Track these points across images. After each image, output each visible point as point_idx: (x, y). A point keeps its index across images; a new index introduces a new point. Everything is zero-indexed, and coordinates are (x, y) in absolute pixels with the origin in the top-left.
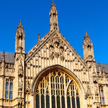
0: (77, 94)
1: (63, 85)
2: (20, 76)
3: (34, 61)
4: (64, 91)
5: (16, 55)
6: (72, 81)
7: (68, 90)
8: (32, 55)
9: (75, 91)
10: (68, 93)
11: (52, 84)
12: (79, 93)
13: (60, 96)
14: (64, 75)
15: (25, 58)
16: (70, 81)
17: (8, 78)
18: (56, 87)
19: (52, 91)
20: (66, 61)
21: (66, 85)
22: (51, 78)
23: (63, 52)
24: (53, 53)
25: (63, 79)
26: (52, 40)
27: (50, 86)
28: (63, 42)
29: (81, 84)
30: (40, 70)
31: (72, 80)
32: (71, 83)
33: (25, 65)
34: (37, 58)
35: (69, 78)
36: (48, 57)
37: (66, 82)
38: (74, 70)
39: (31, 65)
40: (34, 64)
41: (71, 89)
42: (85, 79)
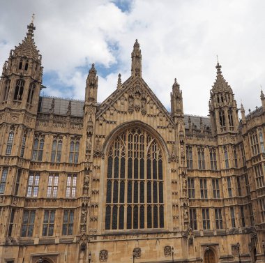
0: (160, 156)
1: (143, 145)
3: (108, 115)
4: (143, 153)
5: (86, 107)
6: (154, 141)
7: (149, 151)
8: (105, 108)
9: (158, 153)
10: (149, 156)
11: (129, 144)
12: (162, 155)
13: (139, 159)
14: (145, 133)
15: (97, 111)
16: (152, 140)
17: (73, 136)
18: (135, 147)
19: (129, 152)
20: (148, 116)
21: (147, 146)
22: (129, 136)
25: (144, 138)
26: (133, 90)
27: (126, 147)
29: (164, 145)
30: (115, 127)
31: (155, 139)
32: (153, 143)
34: (112, 112)
35: (151, 137)
36: (126, 110)
37: (147, 142)
38: (158, 127)
39: (104, 120)
40: (108, 120)
41: (153, 150)
42: (170, 138)
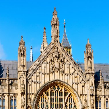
1: (62, 99)
2: (23, 94)
3: (35, 77)
4: (62, 104)
5: (19, 73)
7: (66, 103)
8: (33, 72)
9: (73, 103)
10: (66, 106)
11: (51, 98)
12: (76, 105)
14: (63, 88)
15: (27, 75)
16: (68, 94)
18: (56, 100)
19: (51, 104)
20: (65, 74)
21: (65, 99)
22: (51, 92)
23: (63, 65)
24: (53, 67)
25: (62, 93)
26: (53, 54)
27: (49, 100)
28: (63, 55)
29: (78, 97)
30: (41, 85)
31: (71, 93)
32: (69, 96)
33: (27, 82)
34: (38, 74)
35: (68, 92)
36: (48, 72)
37: (65, 96)
38: (73, 83)
39: (32, 81)
40: (35, 81)
41: (69, 102)
